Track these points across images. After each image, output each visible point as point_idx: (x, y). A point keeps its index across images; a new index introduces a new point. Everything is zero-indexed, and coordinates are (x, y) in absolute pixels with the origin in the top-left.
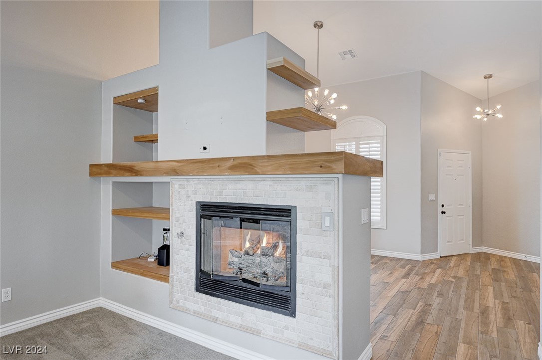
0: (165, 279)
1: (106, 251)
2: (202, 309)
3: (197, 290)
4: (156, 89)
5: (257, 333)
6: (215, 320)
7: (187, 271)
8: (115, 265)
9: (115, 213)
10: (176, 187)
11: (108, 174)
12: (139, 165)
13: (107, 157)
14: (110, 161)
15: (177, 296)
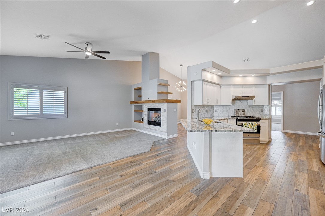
0: (143, 123)
1: (133, 119)
2: (148, 127)
3: (148, 124)
4: (141, 87)
5: (156, 130)
6: (150, 129)
7: (146, 121)
8: (134, 121)
9: (134, 111)
10: (144, 105)
11: (133, 103)
12: (138, 102)
13: (133, 100)
14: (134, 101)
15: (145, 125)
